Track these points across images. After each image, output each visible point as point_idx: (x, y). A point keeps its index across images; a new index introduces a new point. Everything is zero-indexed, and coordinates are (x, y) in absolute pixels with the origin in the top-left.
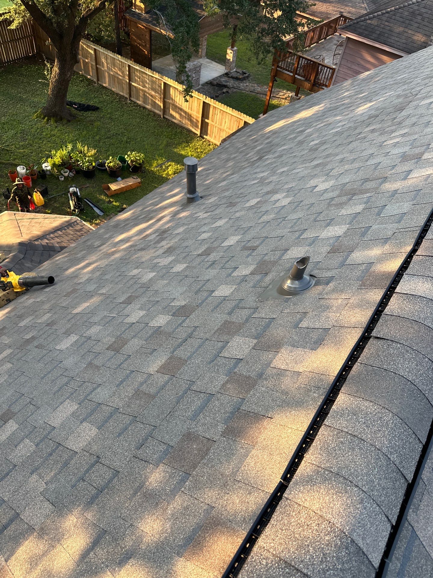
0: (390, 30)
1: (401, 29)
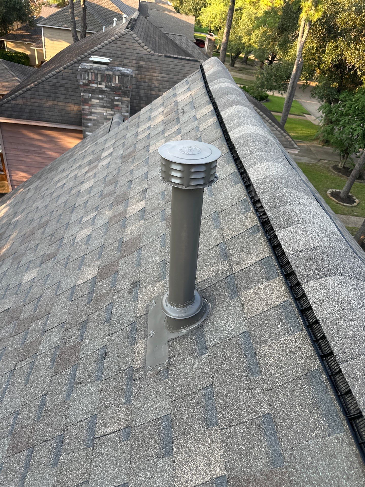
0: (39, 106)
1: (50, 103)
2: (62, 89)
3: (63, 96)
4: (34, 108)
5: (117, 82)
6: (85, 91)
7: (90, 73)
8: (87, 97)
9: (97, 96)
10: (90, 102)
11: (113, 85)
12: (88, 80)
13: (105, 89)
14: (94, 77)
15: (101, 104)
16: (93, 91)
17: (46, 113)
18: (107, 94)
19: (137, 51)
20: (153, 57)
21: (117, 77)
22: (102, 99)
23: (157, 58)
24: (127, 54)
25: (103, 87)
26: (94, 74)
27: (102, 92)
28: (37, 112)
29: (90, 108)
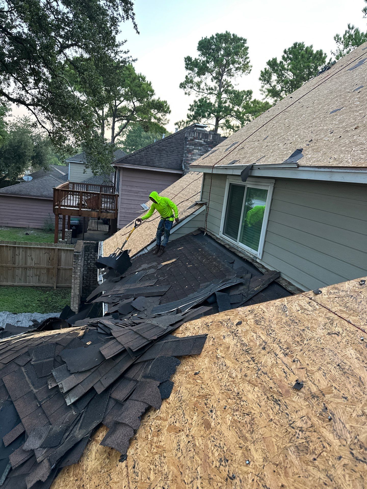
0: (151, 160)
5: (211, 139)
6: (190, 144)
7: (196, 133)
8: (191, 149)
9: (198, 148)
10: (192, 152)
11: (209, 140)
12: (194, 137)
13: (203, 143)
14: (197, 135)
15: (199, 153)
16: (195, 145)
18: (204, 147)
21: (212, 135)
22: (200, 150)
25: (203, 141)
26: (197, 133)
27: (201, 145)
29: (192, 156)
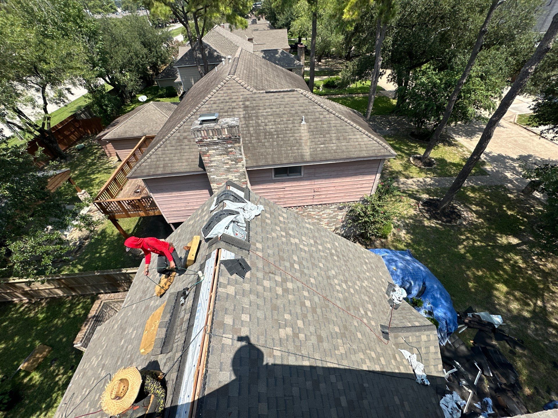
0: (170, 160)
2: (186, 141)
3: (187, 147)
4: (166, 162)
5: (227, 133)
6: (201, 146)
7: (202, 131)
8: (205, 150)
9: (213, 147)
10: (208, 154)
11: (224, 137)
13: (218, 141)
14: (206, 133)
15: (218, 153)
16: (208, 145)
17: (176, 165)
18: (220, 145)
19: (242, 93)
20: (256, 96)
21: (226, 129)
22: (217, 149)
23: (259, 95)
24: (234, 97)
25: (216, 139)
26: (205, 131)
27: (216, 144)
28: (169, 165)
29: (210, 157)
